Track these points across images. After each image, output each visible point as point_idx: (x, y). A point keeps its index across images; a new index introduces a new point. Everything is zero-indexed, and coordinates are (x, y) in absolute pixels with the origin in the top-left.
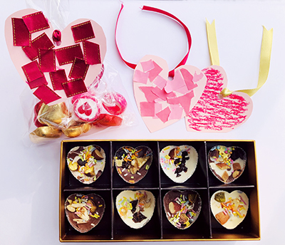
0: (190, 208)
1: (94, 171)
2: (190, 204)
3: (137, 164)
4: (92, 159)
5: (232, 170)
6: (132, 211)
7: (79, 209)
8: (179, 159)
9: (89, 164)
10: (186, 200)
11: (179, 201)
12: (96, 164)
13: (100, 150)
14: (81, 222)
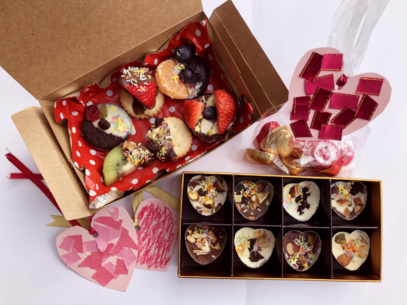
0: (309, 249)
1: (214, 204)
2: (309, 245)
3: (257, 200)
4: (213, 190)
5: (353, 205)
6: (249, 249)
7: (200, 240)
8: (300, 196)
9: (209, 195)
10: (305, 241)
11: (298, 242)
12: (216, 196)
13: (222, 182)
14: (202, 254)
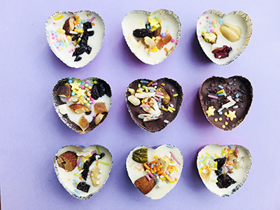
7: (146, 101)
14: (150, 119)
